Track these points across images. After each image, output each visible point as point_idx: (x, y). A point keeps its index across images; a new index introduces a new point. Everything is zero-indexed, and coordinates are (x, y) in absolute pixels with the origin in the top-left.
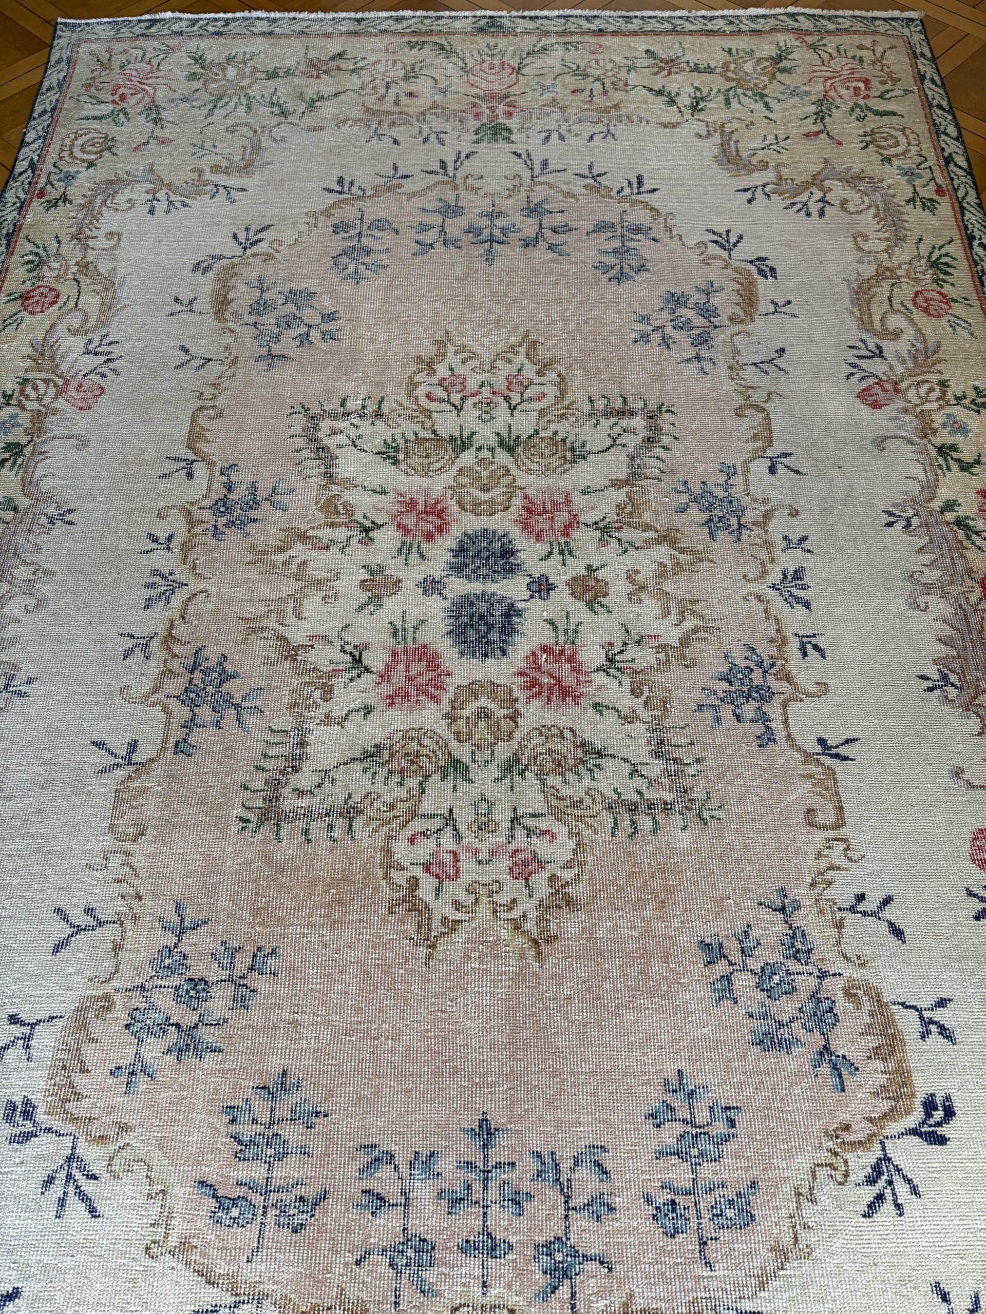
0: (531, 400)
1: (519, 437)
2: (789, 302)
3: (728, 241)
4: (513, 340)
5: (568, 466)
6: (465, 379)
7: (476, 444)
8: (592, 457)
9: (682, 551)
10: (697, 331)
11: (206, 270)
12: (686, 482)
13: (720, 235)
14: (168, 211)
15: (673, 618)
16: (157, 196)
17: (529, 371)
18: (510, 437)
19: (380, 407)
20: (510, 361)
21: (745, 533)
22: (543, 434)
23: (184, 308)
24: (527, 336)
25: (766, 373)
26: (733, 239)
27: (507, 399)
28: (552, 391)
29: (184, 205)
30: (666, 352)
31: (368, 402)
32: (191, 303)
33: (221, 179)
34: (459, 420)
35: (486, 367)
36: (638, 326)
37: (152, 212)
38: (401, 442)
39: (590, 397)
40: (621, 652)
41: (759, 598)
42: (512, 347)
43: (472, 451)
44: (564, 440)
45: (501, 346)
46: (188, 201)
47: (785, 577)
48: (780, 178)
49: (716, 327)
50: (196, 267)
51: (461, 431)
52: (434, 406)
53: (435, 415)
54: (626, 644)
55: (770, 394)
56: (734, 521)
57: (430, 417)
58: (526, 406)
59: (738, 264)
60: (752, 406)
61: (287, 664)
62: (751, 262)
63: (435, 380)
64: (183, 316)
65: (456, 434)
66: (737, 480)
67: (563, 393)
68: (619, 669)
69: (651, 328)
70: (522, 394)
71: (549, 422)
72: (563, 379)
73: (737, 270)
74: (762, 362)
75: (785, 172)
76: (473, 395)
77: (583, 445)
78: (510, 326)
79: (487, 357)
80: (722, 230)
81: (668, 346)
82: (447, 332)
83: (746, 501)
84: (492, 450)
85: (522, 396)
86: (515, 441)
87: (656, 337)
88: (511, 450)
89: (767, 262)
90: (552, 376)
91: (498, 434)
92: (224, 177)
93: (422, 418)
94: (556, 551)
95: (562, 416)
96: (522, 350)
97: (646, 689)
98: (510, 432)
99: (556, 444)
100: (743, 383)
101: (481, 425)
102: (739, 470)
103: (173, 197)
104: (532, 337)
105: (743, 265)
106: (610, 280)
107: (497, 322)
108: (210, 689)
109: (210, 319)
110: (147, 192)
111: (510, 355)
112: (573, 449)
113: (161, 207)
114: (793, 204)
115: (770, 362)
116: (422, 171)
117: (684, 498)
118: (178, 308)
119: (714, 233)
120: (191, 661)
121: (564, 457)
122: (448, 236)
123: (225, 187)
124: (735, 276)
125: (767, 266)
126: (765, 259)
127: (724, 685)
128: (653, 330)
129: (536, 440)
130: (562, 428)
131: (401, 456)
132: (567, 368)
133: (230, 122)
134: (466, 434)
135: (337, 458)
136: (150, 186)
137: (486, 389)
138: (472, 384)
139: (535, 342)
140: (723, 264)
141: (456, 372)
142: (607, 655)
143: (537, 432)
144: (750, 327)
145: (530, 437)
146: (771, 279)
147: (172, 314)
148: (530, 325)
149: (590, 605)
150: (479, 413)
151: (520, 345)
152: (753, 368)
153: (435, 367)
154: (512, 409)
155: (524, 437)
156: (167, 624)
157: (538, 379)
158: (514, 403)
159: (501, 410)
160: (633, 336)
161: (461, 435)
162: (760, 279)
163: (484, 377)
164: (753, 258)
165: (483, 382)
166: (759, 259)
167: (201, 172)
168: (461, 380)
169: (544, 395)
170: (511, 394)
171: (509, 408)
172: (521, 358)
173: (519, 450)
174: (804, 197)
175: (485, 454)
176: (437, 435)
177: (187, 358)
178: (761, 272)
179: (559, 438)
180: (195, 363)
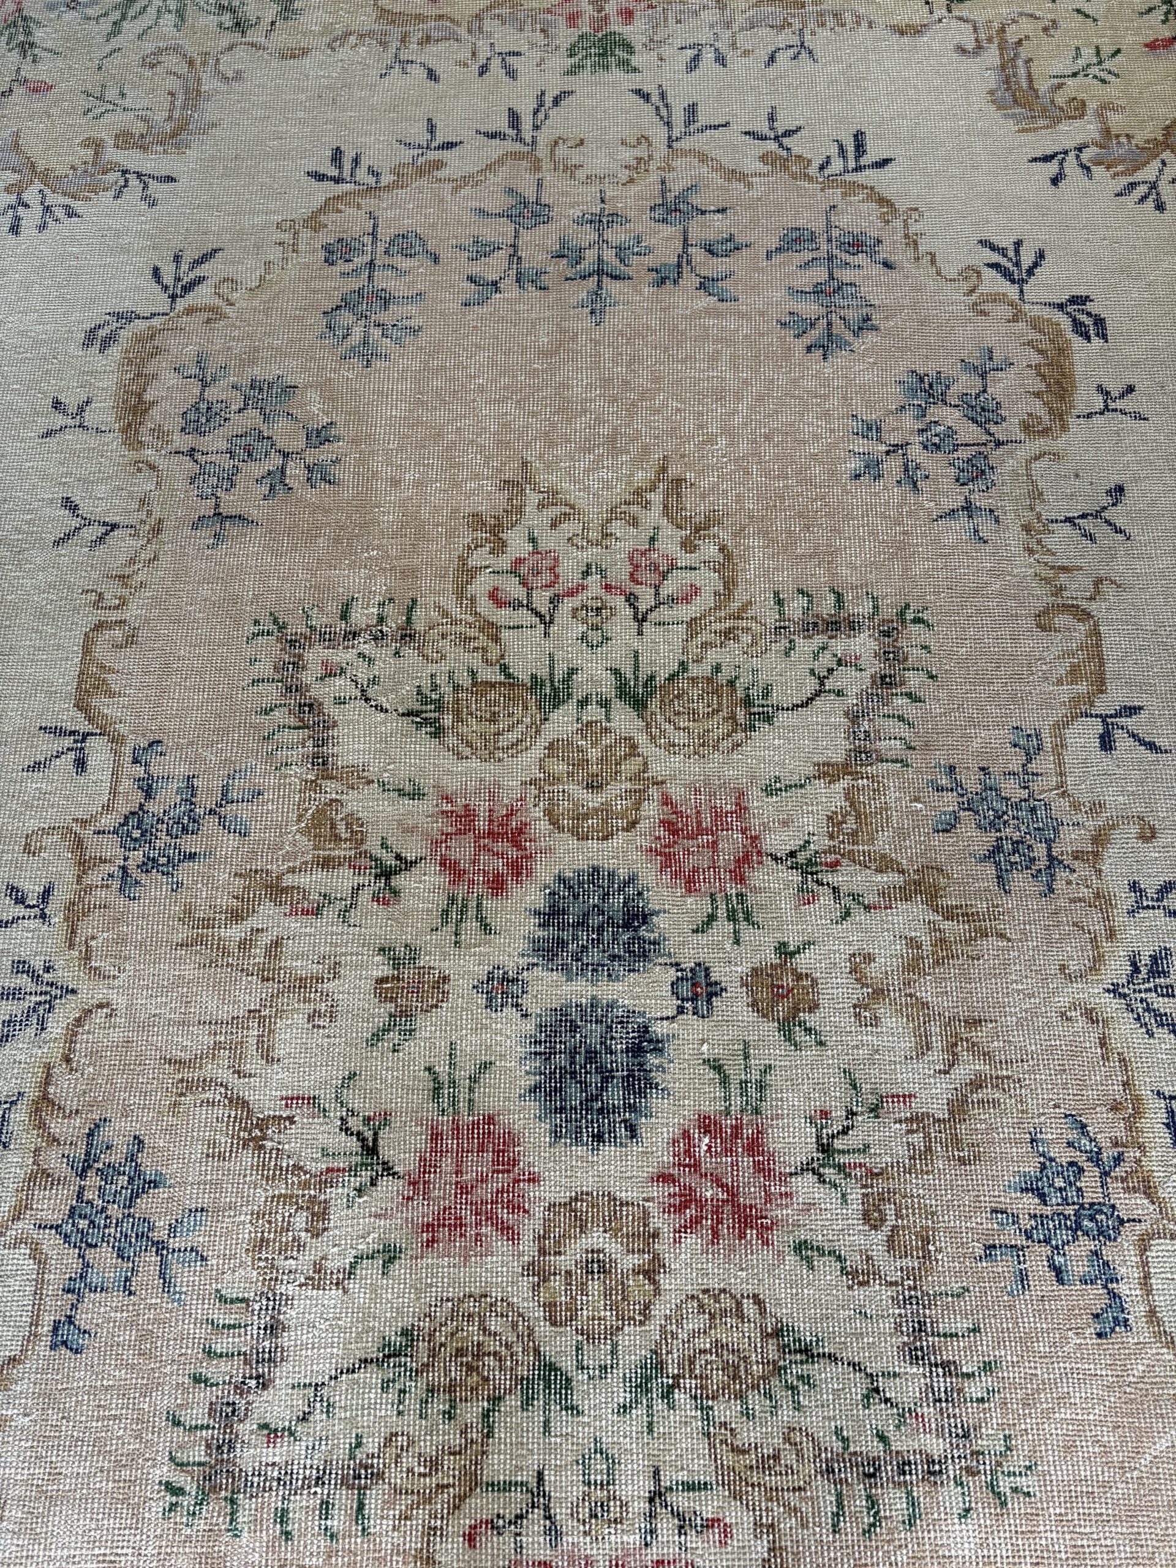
0: (672, 600)
1: (652, 678)
2: (1131, 389)
3: (1017, 264)
4: (641, 477)
5: (739, 736)
6: (556, 560)
7: (578, 694)
8: (782, 718)
9: (949, 914)
10: (964, 454)
11: (108, 342)
12: (952, 769)
13: (1003, 252)
14: (42, 227)
15: (937, 1056)
16: (25, 196)
17: (670, 543)
18: (636, 679)
19: (409, 619)
20: (634, 522)
21: (1062, 874)
22: (694, 670)
23: (70, 422)
24: (664, 469)
25: (1092, 538)
26: (1027, 260)
27: (631, 599)
28: (709, 581)
29: (71, 213)
30: (911, 498)
31: (389, 609)
32: (81, 409)
33: (133, 159)
34: (547, 645)
35: (594, 535)
36: (861, 445)
37: (15, 229)
38: (447, 690)
39: (776, 594)
40: (845, 1131)
41: (1091, 1016)
42: (638, 492)
43: (571, 707)
44: (731, 683)
45: (620, 492)
46: (77, 205)
47: (1136, 970)
49: (999, 444)
50: (90, 337)
51: (552, 667)
52: (502, 616)
53: (505, 634)
54: (854, 1114)
55: (1098, 582)
56: (1040, 851)
57: (496, 639)
58: (664, 613)
59: (1035, 311)
60: (1066, 608)
61: (248, 1158)
62: (1061, 307)
63: (504, 562)
64: (68, 436)
65: (543, 673)
66: (1044, 763)
67: (729, 584)
68: (841, 1168)
69: (884, 448)
70: (657, 588)
71: (705, 645)
72: (728, 557)
73: (1036, 324)
74: (1083, 516)
76: (571, 593)
77: (767, 693)
78: (635, 448)
79: (595, 514)
80: (1006, 242)
81: (915, 484)
82: (525, 464)
83: (1060, 807)
84: (605, 704)
85: (657, 594)
86: (645, 685)
87: (893, 466)
88: (639, 704)
89: (1089, 306)
90: (710, 550)
91: (616, 672)
92: (136, 154)
93: (483, 641)
94: (722, 912)
95: (728, 634)
96: (656, 498)
97: (889, 1210)
98: (636, 668)
99: (717, 691)
100: (1048, 559)
101: (587, 653)
102: (1048, 742)
103: (52, 199)
104: (673, 471)
105: (1046, 313)
106: (809, 349)
107: (612, 440)
108: (114, 1210)
109: (114, 441)
110: (7, 190)
111: (634, 509)
112: (747, 702)
113: (30, 218)
114: (1133, 185)
115: (1097, 515)
116: (478, 132)
117: (949, 802)
118: (60, 420)
119: (993, 248)
120: (81, 1151)
121: (733, 717)
122: (525, 265)
123: (139, 175)
124: (1032, 335)
125: (1089, 314)
126: (1086, 299)
127: (1030, 1202)
128: (888, 453)
129: (683, 684)
130: (729, 656)
131: (447, 720)
132: (735, 535)
133: (149, 47)
134: (560, 673)
135: (335, 724)
136: (12, 177)
137: (594, 579)
138: (569, 571)
139: (679, 481)
140: (1008, 311)
141: (543, 546)
142: (819, 1137)
143: (683, 665)
144: (1060, 443)
145: (672, 678)
146: (1096, 342)
147: (49, 434)
148: (670, 445)
149: (787, 1027)
150: (582, 628)
151: (653, 489)
152: (1067, 528)
153: (504, 536)
154: (640, 620)
155: (662, 676)
156: (40, 1073)
157: (684, 559)
158: (643, 607)
159: (622, 624)
160: (854, 464)
161: (552, 675)
162: (1077, 342)
163: (591, 554)
164: (1064, 298)
165: (589, 566)
166: (1074, 300)
167: (97, 146)
168: (549, 563)
169: (696, 590)
170: (639, 590)
171: (635, 618)
172: (653, 516)
173: (654, 705)
174: (1150, 173)
175: (593, 712)
176: (509, 676)
177: (75, 523)
178: (1079, 328)
179: (722, 678)
180: (91, 533)
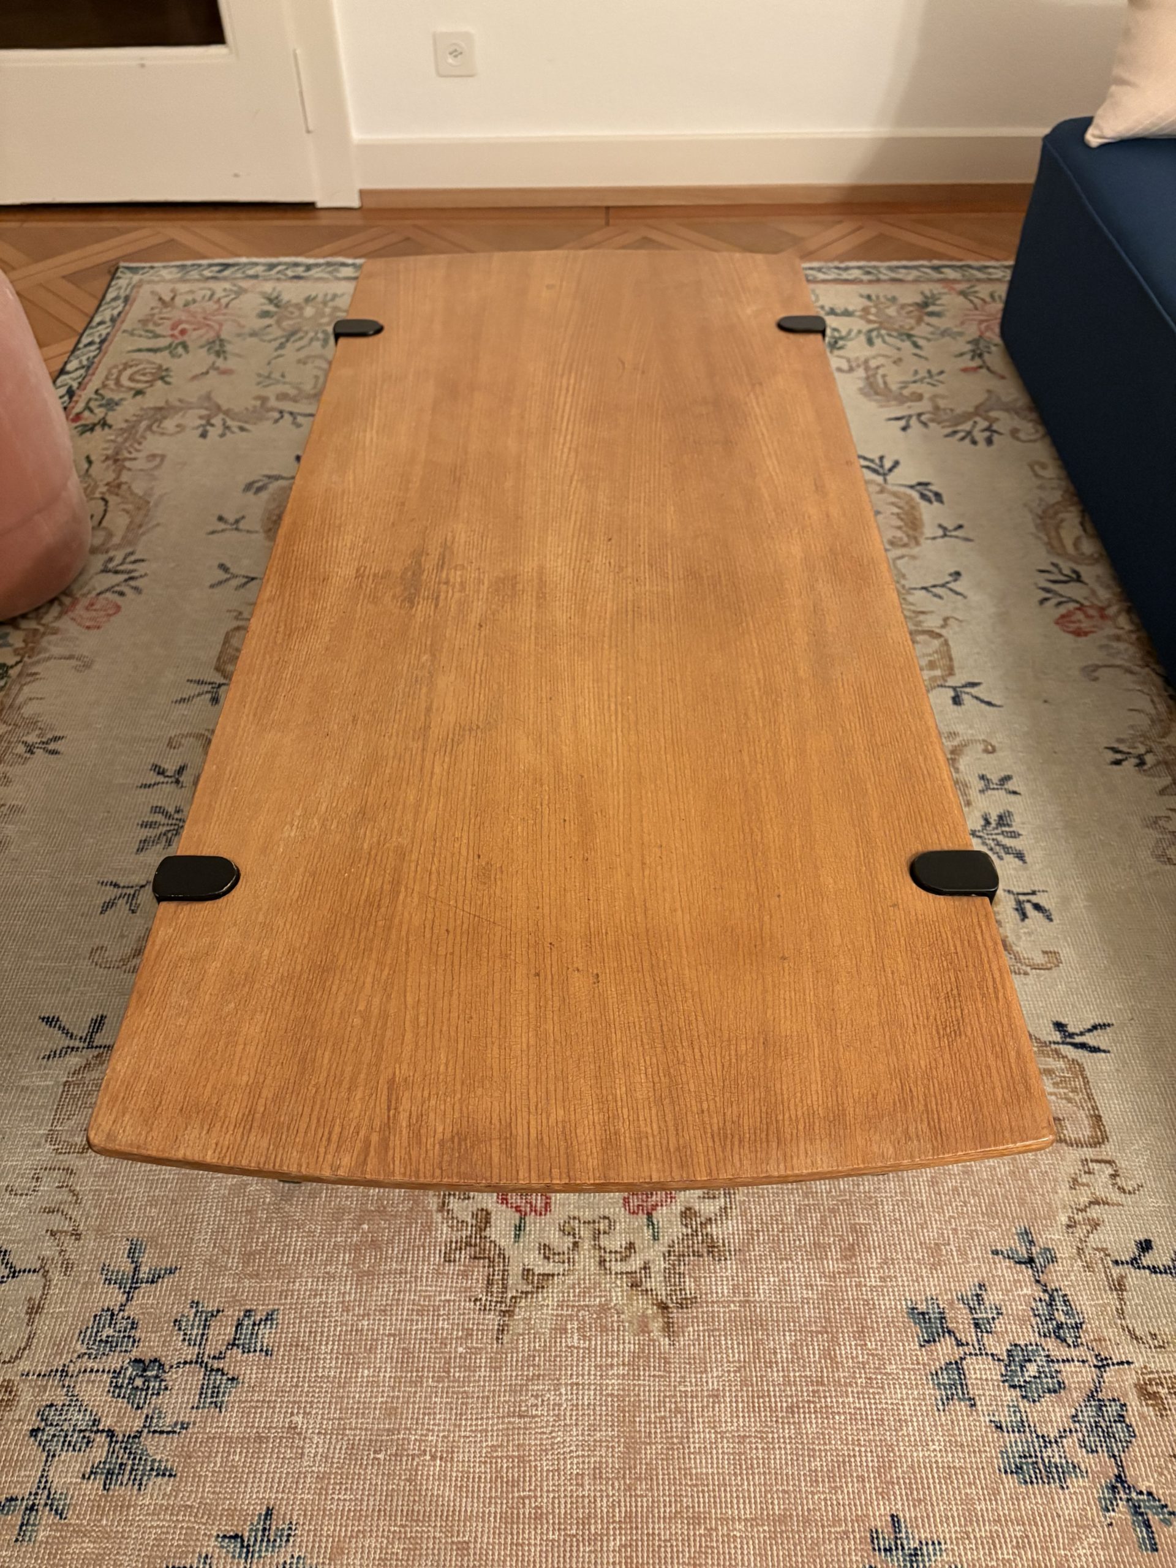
2: (960, 527)
3: (882, 466)
11: (260, 490)
13: (872, 461)
14: (222, 435)
16: (213, 421)
23: (229, 527)
25: (940, 597)
26: (888, 464)
29: (242, 429)
32: (237, 521)
33: (287, 406)
37: (204, 435)
46: (247, 426)
48: (937, 408)
50: (248, 487)
55: (946, 619)
59: (895, 489)
60: (925, 632)
62: (912, 487)
64: (227, 534)
73: (895, 494)
74: (934, 586)
75: (942, 403)
80: (875, 456)
89: (930, 487)
92: (292, 403)
100: (912, 607)
103: (229, 422)
105: (903, 489)
109: (258, 537)
110: (201, 417)
113: (213, 433)
114: (955, 432)
115: (943, 586)
118: (222, 526)
119: (865, 459)
123: (291, 413)
124: (893, 500)
125: (930, 491)
126: (927, 484)
133: (303, 355)
136: (204, 412)
140: (878, 489)
144: (915, 551)
146: (936, 504)
147: (214, 533)
152: (923, 592)
162: (923, 504)
164: (913, 482)
166: (920, 484)
167: (264, 400)
174: (967, 426)
177: (227, 576)
178: (923, 496)
180: (236, 582)
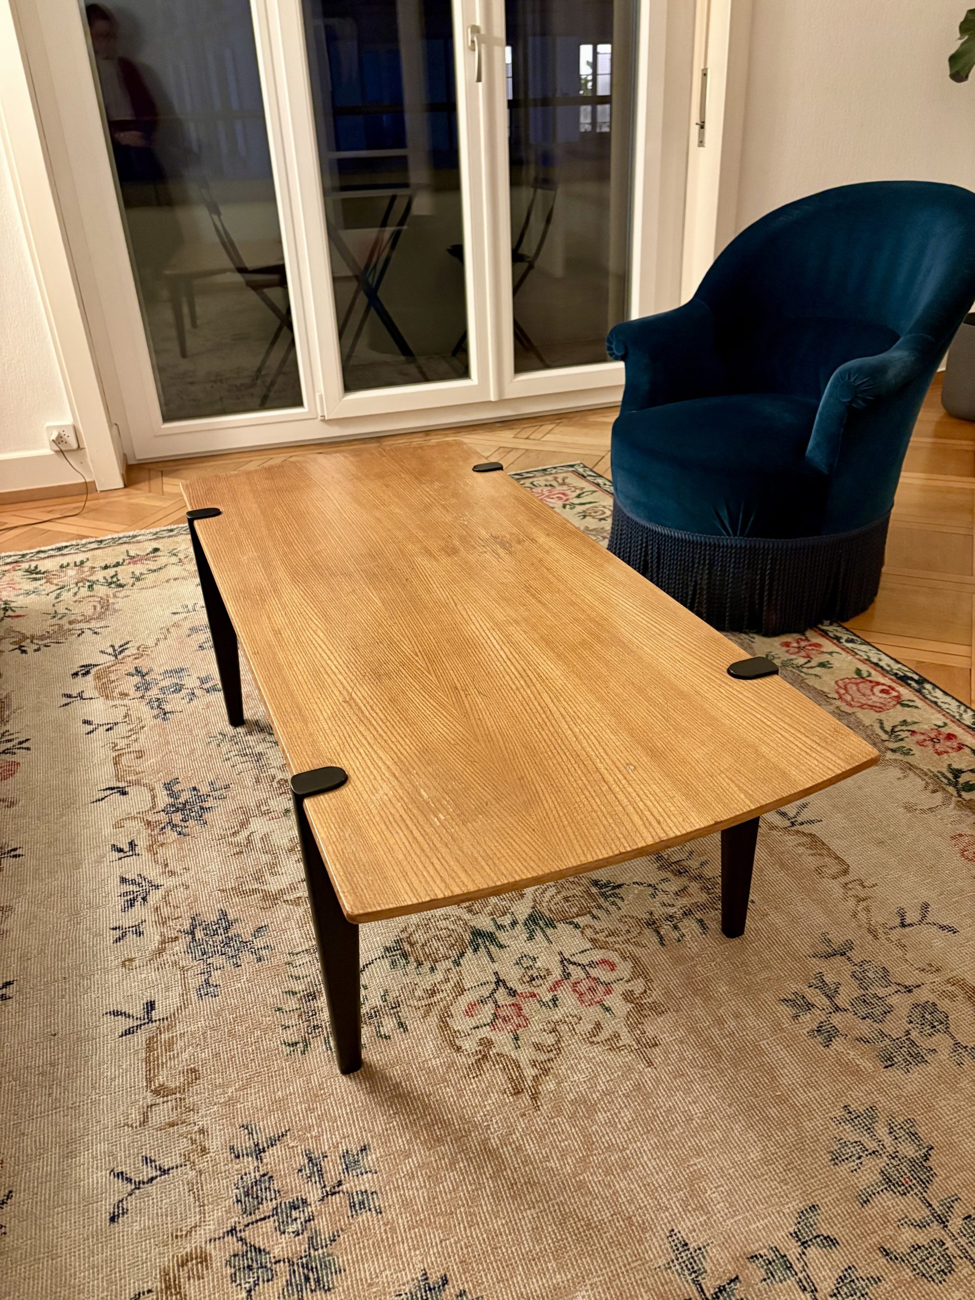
0: (483, 1001)
1: (475, 950)
4: (549, 1082)
5: (404, 936)
7: (520, 927)
17: (502, 1040)
18: (486, 947)
19: (658, 933)
20: (538, 1047)
22: (448, 964)
24: (533, 1096)
27: (513, 993)
28: (460, 1023)
30: (312, 1145)
34: (556, 948)
35: (562, 1027)
36: (366, 1182)
38: (606, 905)
39: (406, 1030)
42: (546, 1070)
43: (521, 918)
44: (420, 964)
45: (559, 1066)
49: (232, 1232)
51: (546, 936)
52: (597, 955)
53: (589, 945)
57: (592, 941)
58: (485, 991)
63: (617, 988)
65: (549, 932)
67: (444, 1024)
69: (344, 1187)
70: (497, 1006)
71: (447, 980)
72: (452, 1044)
76: (557, 984)
77: (394, 964)
79: (570, 1042)
81: (310, 1159)
84: (500, 927)
85: (496, 1002)
86: (478, 945)
87: (333, 1171)
88: (477, 933)
90: (468, 1045)
91: (501, 946)
93: (601, 937)
95: (433, 993)
96: (529, 1071)
98: (489, 953)
99: (428, 956)
101: (527, 951)
104: (525, 1097)
111: (542, 1057)
112: (405, 956)
121: (412, 944)
128: (340, 1183)
129: (454, 953)
130: (428, 981)
131: (594, 890)
132: (453, 1063)
134: (539, 935)
135: (659, 868)
137: (547, 997)
138: (567, 997)
139: (518, 1091)
141: (596, 1007)
143: (457, 963)
145: (462, 955)
150: (539, 964)
151: (535, 1078)
153: (630, 1005)
154: (499, 982)
155: (469, 953)
157: (485, 1032)
158: (502, 990)
159: (513, 976)
160: (370, 1159)
161: (543, 932)
165: (555, 1005)
169: (469, 1013)
170: (510, 1000)
171: (504, 982)
172: (524, 1058)
173: (467, 937)
175: (506, 921)
176: (571, 923)
